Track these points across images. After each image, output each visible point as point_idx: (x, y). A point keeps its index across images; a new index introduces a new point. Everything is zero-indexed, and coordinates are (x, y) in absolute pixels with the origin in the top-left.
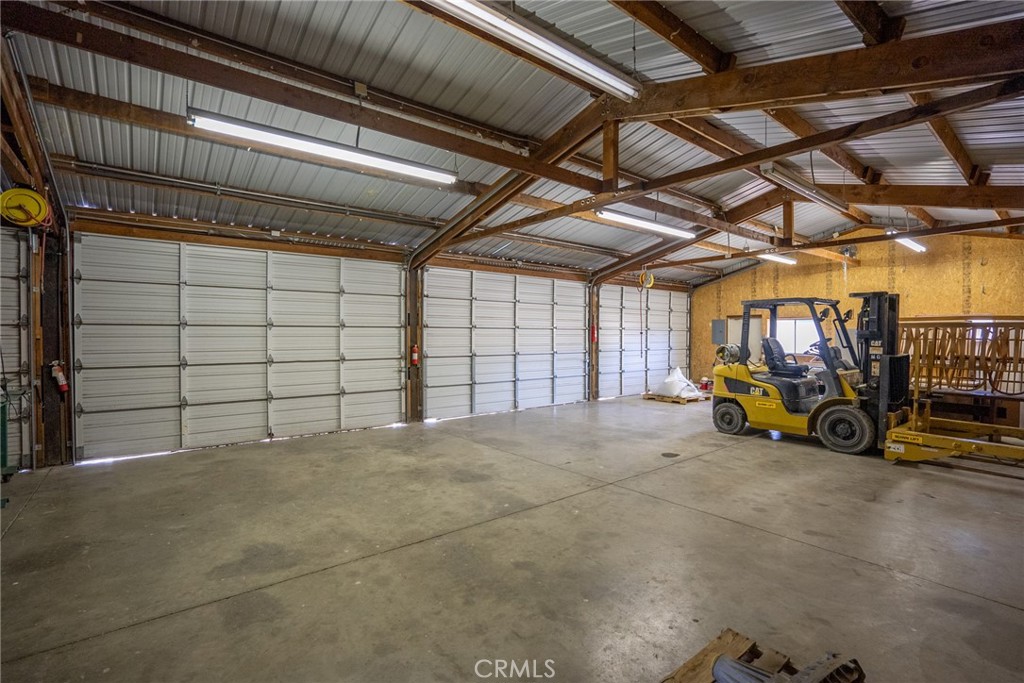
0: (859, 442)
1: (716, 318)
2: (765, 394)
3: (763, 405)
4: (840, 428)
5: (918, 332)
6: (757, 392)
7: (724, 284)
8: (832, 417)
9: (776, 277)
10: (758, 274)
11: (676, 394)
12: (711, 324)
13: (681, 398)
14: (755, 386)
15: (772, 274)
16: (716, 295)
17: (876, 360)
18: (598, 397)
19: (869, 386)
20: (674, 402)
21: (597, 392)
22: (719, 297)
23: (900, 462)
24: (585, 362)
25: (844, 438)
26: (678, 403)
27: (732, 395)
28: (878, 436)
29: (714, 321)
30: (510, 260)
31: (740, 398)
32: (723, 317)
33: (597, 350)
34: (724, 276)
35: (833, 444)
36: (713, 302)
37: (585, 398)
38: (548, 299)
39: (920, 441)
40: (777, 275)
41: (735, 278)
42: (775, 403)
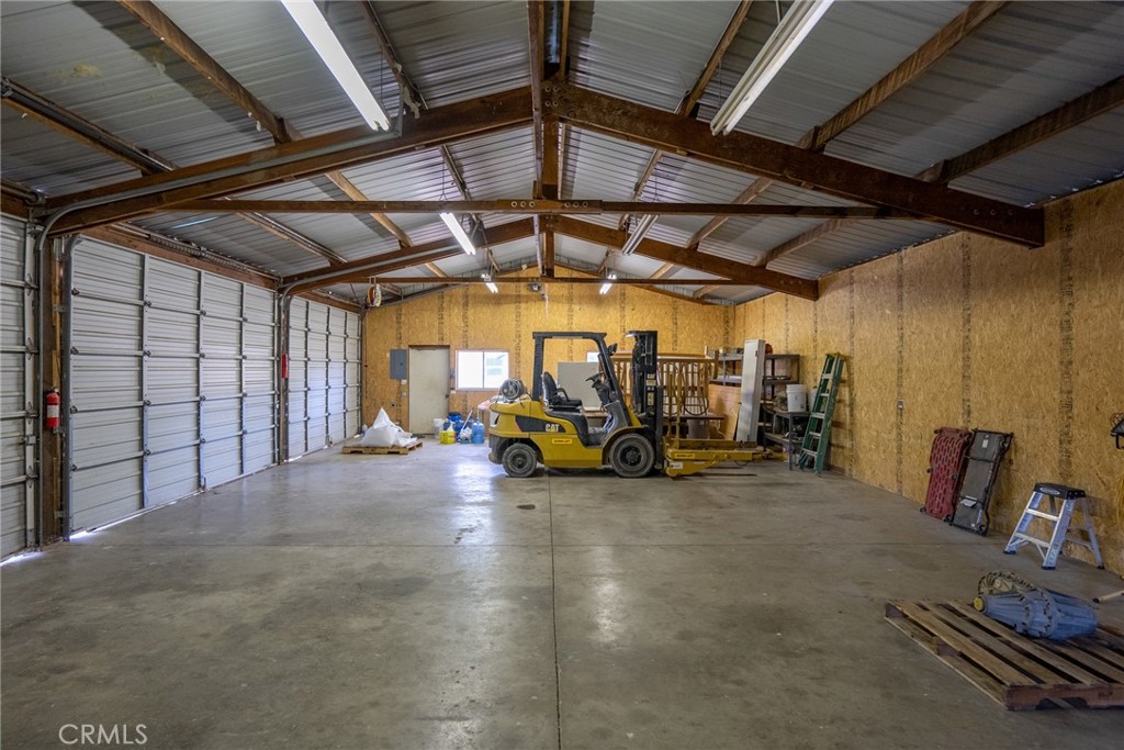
0: (645, 467)
1: (396, 348)
2: (562, 429)
3: (558, 443)
4: (629, 455)
5: (675, 368)
6: (553, 429)
7: (405, 307)
8: (624, 446)
9: (466, 304)
10: (446, 299)
11: (392, 442)
12: (388, 355)
13: (399, 448)
14: (551, 423)
15: (461, 301)
16: (395, 319)
17: (650, 391)
18: (287, 458)
19: (649, 415)
20: (390, 453)
21: (287, 451)
22: (399, 323)
23: (679, 477)
24: (273, 408)
25: (632, 464)
26: (398, 453)
27: (525, 435)
28: (660, 457)
29: (392, 352)
30: (188, 242)
31: (535, 437)
32: (403, 347)
33: (286, 390)
34: (405, 297)
35: (625, 471)
36: (391, 327)
37: (274, 462)
38: (233, 312)
39: (693, 457)
40: (467, 302)
41: (419, 300)
42: (571, 438)
